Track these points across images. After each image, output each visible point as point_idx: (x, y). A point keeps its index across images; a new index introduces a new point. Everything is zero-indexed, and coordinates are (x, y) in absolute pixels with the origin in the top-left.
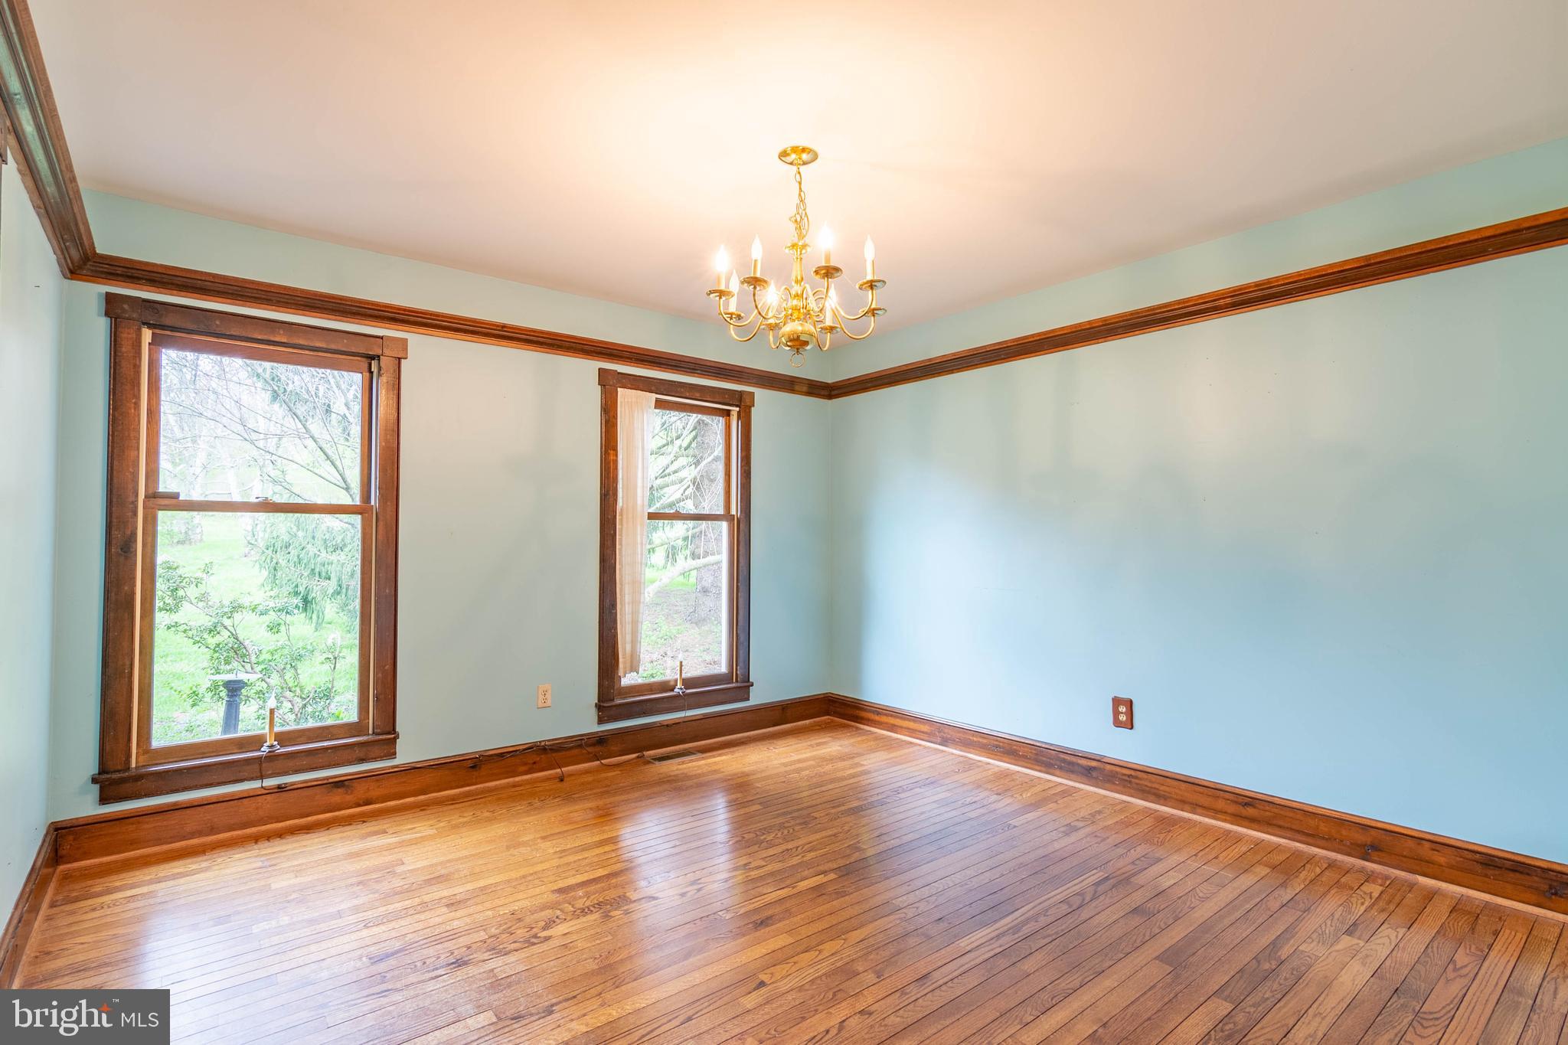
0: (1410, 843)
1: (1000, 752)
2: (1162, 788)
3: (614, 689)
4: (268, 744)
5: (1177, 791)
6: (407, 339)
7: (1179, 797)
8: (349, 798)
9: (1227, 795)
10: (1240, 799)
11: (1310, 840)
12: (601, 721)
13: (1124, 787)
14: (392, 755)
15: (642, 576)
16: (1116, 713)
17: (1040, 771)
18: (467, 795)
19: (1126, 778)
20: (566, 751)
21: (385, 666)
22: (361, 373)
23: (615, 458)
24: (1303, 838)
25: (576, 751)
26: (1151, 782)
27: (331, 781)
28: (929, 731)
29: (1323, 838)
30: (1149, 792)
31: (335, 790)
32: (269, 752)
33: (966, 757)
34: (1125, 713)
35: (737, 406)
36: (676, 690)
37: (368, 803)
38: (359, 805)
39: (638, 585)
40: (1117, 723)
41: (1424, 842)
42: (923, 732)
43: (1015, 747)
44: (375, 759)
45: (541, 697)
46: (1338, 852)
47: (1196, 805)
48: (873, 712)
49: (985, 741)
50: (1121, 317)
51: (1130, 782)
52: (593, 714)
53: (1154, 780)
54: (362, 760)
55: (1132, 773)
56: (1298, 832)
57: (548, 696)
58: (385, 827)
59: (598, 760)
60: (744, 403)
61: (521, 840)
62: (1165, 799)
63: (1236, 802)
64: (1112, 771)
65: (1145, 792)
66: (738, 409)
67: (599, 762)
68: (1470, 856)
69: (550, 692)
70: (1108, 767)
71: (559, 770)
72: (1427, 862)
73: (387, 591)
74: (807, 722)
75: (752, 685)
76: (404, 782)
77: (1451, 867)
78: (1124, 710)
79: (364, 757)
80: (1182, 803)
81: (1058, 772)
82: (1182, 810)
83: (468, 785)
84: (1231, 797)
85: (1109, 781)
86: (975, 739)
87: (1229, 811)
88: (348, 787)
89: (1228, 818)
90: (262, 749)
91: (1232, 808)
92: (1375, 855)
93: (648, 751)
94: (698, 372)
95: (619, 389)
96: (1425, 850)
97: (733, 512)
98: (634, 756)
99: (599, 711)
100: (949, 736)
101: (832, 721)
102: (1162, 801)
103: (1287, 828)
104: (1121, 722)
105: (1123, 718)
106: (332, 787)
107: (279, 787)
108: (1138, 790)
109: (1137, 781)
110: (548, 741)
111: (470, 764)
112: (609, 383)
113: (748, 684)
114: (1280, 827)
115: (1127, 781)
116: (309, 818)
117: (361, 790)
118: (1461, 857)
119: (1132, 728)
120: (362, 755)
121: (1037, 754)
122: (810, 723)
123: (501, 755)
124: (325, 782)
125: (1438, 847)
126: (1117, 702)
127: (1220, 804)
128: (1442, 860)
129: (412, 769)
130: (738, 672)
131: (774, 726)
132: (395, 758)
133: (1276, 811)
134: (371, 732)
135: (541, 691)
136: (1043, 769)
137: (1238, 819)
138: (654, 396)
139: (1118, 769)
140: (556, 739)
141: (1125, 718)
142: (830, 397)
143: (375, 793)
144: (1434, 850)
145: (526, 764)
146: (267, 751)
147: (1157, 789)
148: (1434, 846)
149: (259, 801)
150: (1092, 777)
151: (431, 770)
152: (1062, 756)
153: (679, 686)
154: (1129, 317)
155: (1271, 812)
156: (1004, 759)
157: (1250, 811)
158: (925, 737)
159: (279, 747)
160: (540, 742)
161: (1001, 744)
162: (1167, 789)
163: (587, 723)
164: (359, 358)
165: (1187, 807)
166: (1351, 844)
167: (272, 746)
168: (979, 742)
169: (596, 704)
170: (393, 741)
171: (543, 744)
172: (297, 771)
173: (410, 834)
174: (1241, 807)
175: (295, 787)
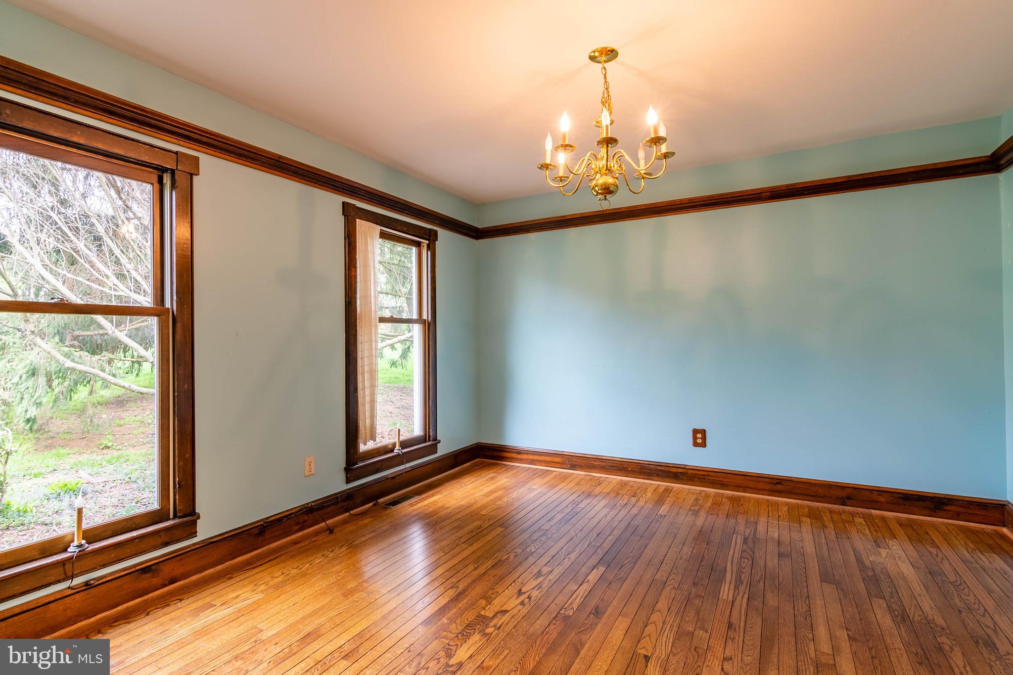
0: (867, 493)
1: (615, 470)
2: (725, 480)
3: (357, 455)
4: (76, 543)
5: (734, 480)
6: (199, 158)
7: (736, 484)
8: (156, 581)
9: (765, 480)
10: (774, 481)
11: (813, 499)
12: (348, 481)
13: (701, 482)
14: (194, 534)
15: (377, 365)
16: (695, 438)
17: (644, 479)
18: (259, 558)
19: (702, 477)
20: (327, 508)
21: (186, 455)
22: (152, 184)
23: (355, 274)
24: (809, 498)
25: (333, 507)
26: (718, 477)
27: (138, 568)
28: (561, 461)
29: (821, 497)
30: (716, 484)
31: (144, 576)
32: (80, 551)
33: (590, 476)
34: (701, 438)
35: (427, 239)
36: (395, 451)
37: (172, 582)
38: (164, 586)
39: (373, 372)
40: (696, 444)
41: (874, 492)
42: (555, 463)
43: (625, 466)
44: (178, 541)
45: (308, 467)
46: (829, 503)
47: (747, 487)
48: (514, 452)
49: (604, 464)
50: (702, 198)
51: (705, 479)
52: (342, 476)
53: (720, 476)
54: (167, 544)
55: (706, 473)
56: (806, 495)
57: (312, 466)
58: (208, 599)
59: (348, 512)
60: (432, 237)
61: (349, 587)
62: (727, 487)
63: (771, 483)
64: (692, 474)
65: (713, 484)
66: (427, 242)
67: (348, 513)
68: (897, 495)
69: (313, 462)
70: (690, 471)
71: (324, 524)
72: (876, 502)
73: (186, 386)
74: (468, 464)
75: (439, 442)
76: (204, 557)
77: (888, 503)
78: (700, 436)
79: (169, 541)
80: (737, 488)
81: (656, 478)
82: (738, 492)
83: (256, 549)
84: (768, 480)
85: (691, 480)
86: (596, 463)
87: (767, 489)
88: (155, 571)
89: (766, 493)
90: (69, 550)
91: (768, 487)
92: (848, 502)
93: (380, 499)
94: (406, 212)
95: (357, 219)
96: (875, 496)
97: (425, 317)
98: (371, 504)
99: (347, 474)
100: (576, 463)
101: (483, 462)
102: (725, 488)
103: (801, 494)
104: (698, 443)
105: (699, 441)
106: (140, 574)
107: (87, 584)
108: (710, 483)
109: (709, 478)
110: (313, 502)
111: (256, 531)
112: (350, 214)
113: (436, 442)
114: (796, 494)
115: (702, 478)
116: (119, 608)
117: (167, 570)
118: (892, 497)
119: (705, 446)
120: (166, 539)
121: (640, 469)
122: (470, 465)
123: (280, 520)
124: (133, 570)
125: (881, 493)
126: (695, 432)
127: (761, 486)
128: (883, 500)
129: (210, 544)
130: (431, 434)
131: (450, 469)
132: (197, 536)
133: (793, 485)
134: (171, 516)
135: (307, 463)
136: (645, 477)
137: (772, 492)
138: (379, 228)
139: (697, 472)
140: (318, 500)
141: (701, 441)
142: (477, 237)
143: (178, 571)
144: (879, 495)
145: (298, 524)
146: (77, 551)
147: (722, 481)
148: (878, 493)
149: (68, 602)
150: (679, 478)
151: (226, 542)
152: (659, 468)
153: (397, 448)
154: (706, 199)
155: (790, 486)
156: (618, 474)
157: (779, 487)
158: (558, 465)
159: (87, 545)
160: (307, 504)
161: (616, 465)
162: (728, 480)
163: (338, 484)
164: (151, 170)
165: (741, 489)
166: (836, 498)
167: (80, 546)
168: (598, 465)
169: (345, 468)
170: (194, 523)
171: (310, 505)
172: (104, 566)
173: (240, 602)
174: (773, 485)
175: (104, 580)
